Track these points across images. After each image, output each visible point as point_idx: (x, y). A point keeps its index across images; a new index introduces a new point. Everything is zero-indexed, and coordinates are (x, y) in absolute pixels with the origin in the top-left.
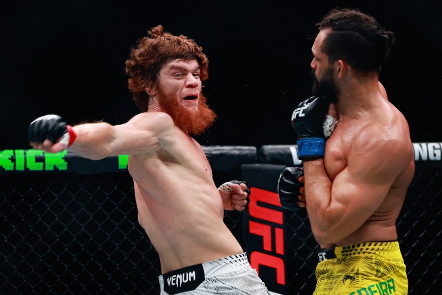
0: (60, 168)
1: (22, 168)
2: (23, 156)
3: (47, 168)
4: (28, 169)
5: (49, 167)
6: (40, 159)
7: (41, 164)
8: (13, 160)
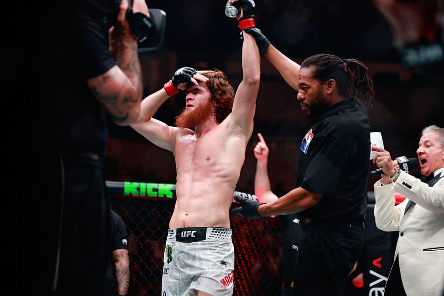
0: (168, 197)
1: (144, 195)
2: (145, 187)
3: (160, 196)
4: (147, 196)
5: (161, 195)
6: (155, 190)
7: (156, 193)
8: (138, 189)
